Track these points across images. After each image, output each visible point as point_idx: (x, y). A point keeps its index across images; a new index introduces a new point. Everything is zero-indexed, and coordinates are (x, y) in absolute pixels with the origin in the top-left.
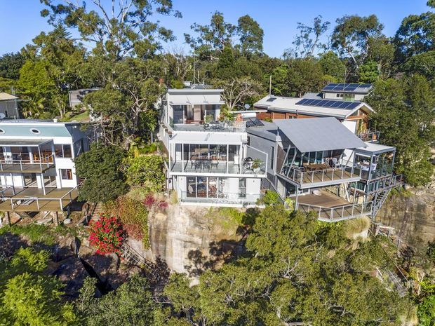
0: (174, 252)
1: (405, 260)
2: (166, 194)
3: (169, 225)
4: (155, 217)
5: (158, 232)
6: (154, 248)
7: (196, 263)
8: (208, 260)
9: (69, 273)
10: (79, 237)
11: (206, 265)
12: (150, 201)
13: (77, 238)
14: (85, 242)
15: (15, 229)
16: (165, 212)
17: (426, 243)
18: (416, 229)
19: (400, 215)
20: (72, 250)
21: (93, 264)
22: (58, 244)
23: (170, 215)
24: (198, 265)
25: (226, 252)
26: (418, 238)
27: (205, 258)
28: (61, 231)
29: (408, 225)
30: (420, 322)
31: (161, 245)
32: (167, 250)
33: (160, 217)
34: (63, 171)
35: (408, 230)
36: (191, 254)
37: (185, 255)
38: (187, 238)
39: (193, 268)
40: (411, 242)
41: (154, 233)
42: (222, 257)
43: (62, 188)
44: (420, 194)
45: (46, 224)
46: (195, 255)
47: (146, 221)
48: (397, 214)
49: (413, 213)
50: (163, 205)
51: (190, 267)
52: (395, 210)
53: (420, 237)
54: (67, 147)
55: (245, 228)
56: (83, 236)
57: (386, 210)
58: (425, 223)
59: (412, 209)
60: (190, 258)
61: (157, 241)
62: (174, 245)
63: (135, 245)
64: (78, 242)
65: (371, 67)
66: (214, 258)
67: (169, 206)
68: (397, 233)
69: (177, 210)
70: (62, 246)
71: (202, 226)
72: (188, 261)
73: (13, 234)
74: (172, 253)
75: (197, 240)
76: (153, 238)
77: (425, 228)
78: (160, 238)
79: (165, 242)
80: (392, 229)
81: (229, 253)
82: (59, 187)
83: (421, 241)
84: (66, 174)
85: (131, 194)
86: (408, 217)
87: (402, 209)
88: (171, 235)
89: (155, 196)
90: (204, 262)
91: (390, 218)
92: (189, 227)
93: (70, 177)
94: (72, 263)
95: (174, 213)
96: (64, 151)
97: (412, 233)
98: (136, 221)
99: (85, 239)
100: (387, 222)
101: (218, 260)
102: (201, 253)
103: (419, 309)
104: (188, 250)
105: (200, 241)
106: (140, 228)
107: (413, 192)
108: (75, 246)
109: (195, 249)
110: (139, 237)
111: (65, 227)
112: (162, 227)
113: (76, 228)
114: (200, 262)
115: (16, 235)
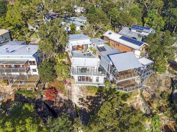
0: (74, 98)
1: (152, 99)
2: (71, 79)
3: (72, 90)
4: (67, 87)
5: (68, 92)
6: (67, 96)
7: (82, 101)
8: (86, 101)
9: (41, 108)
10: (42, 94)
11: (85, 102)
12: (65, 82)
13: (41, 95)
14: (44, 96)
15: (20, 92)
16: (71, 86)
17: (161, 92)
18: (158, 87)
19: (153, 83)
20: (40, 99)
21: (48, 103)
22: (36, 98)
23: (72, 87)
24: (82, 102)
25: (92, 99)
26: (158, 90)
27: (85, 100)
28: (36, 93)
29: (155, 86)
30: (152, 123)
31: (69, 96)
32: (72, 97)
33: (69, 87)
34: (33, 69)
35: (155, 88)
36: (80, 99)
37: (78, 99)
38: (78, 94)
39: (81, 103)
40: (156, 91)
41: (67, 92)
42: (90, 101)
43: (33, 75)
44: (161, 75)
45: (30, 89)
46: (81, 99)
47: (64, 88)
48: (152, 82)
49: (158, 82)
50: (70, 84)
51: (80, 102)
52: (151, 81)
53: (159, 90)
54: (34, 62)
55: (98, 93)
56: (43, 94)
57: (148, 81)
58: (161, 86)
59: (157, 81)
60: (80, 100)
61: (68, 94)
62: (74, 96)
63: (61, 95)
64: (42, 96)
65: (153, 12)
66: (88, 101)
67: (72, 84)
68: (151, 88)
69: (75, 86)
70: (37, 99)
71: (84, 91)
72: (79, 101)
73: (20, 94)
74: (73, 98)
75: (82, 95)
76: (67, 93)
77: (161, 87)
78: (69, 94)
79: (71, 95)
80: (149, 87)
81: (93, 100)
82: (32, 74)
83: (159, 91)
84: (34, 70)
85: (58, 79)
86: (156, 83)
87: (154, 81)
88: (73, 93)
89: (67, 80)
90: (84, 101)
91: (149, 83)
92: (79, 91)
93: (36, 71)
94: (41, 104)
95: (74, 87)
96: (33, 63)
97: (156, 88)
98: (61, 88)
99: (44, 95)
100: (148, 85)
101: (89, 101)
102: (83, 99)
103: (152, 119)
104: (79, 98)
105: (83, 96)
106: (62, 90)
107: (159, 75)
108: (41, 98)
109: (81, 98)
110: (62, 93)
111: (37, 91)
112: (70, 91)
113: (41, 91)
114: (83, 101)
115: (21, 94)
